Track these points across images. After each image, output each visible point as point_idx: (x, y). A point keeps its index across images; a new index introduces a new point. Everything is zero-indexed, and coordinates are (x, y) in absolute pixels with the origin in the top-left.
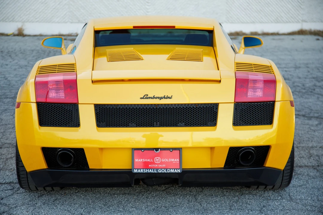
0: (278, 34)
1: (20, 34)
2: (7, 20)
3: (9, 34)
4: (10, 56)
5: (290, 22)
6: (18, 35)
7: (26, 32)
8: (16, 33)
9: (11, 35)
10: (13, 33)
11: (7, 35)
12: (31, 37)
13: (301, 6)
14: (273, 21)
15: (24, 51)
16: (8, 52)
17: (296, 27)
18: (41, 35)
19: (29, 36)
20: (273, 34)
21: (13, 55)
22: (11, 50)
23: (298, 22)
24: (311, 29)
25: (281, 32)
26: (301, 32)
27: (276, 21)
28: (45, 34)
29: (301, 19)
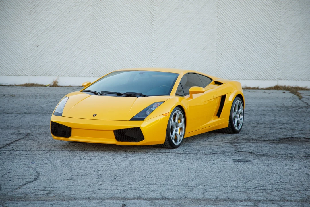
0: (258, 89)
1: (55, 85)
2: (46, 75)
3: (46, 85)
4: (45, 97)
5: (268, 80)
6: (53, 86)
7: (59, 84)
8: (52, 84)
9: (48, 86)
10: (50, 85)
11: (45, 86)
12: (63, 88)
13: (277, 67)
14: (254, 79)
15: (56, 95)
16: (45, 95)
17: (273, 84)
18: (70, 86)
19: (62, 86)
20: (253, 88)
21: (47, 97)
22: (46, 94)
23: (274, 80)
24: (285, 86)
25: (261, 87)
26: (277, 88)
27: (256, 79)
28: (73, 85)
29: (277, 78)
